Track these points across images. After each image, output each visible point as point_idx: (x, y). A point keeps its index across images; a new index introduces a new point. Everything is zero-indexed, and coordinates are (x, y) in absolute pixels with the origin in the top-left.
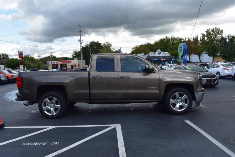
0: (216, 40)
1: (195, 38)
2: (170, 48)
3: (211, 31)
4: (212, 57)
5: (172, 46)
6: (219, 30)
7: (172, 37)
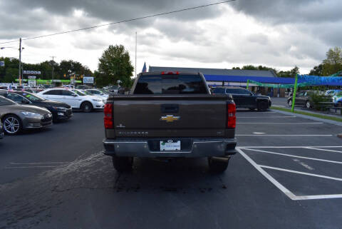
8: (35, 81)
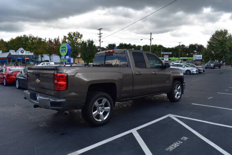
0: (76, 43)
1: (56, 39)
2: (29, 47)
3: (72, 35)
4: (73, 58)
5: (31, 45)
6: (79, 34)
7: (31, 36)
8: (168, 59)
